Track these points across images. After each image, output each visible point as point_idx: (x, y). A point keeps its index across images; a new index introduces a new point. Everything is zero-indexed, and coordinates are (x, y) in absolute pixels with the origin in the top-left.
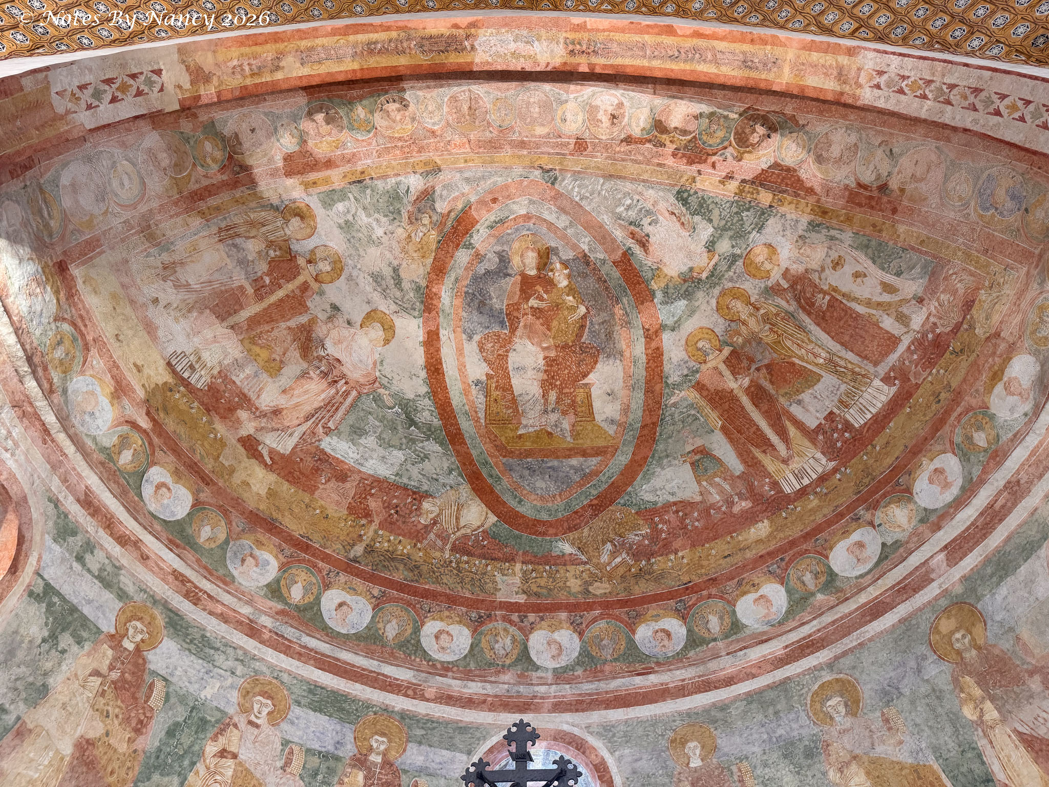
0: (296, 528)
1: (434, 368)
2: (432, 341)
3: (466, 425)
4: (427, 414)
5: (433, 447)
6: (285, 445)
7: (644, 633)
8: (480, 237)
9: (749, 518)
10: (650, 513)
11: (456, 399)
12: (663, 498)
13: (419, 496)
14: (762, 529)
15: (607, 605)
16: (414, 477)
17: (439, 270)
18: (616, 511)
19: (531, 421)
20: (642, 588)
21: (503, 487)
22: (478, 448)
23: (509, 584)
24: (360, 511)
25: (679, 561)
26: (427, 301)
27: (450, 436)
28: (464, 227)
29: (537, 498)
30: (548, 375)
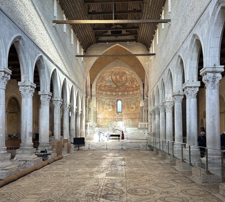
1: (112, 78)
2: (112, 77)
4: (112, 81)
5: (112, 82)
7: (125, 93)
9: (131, 88)
10: (126, 86)
11: (113, 79)
13: (111, 86)
15: (123, 91)
17: (112, 74)
18: (124, 85)
19: (118, 80)
20: (125, 90)
21: (117, 84)
22: (115, 82)
23: (117, 90)
24: (108, 87)
25: (127, 89)
26: (111, 75)
27: (113, 81)
28: (113, 72)
29: (119, 84)
30: (120, 77)
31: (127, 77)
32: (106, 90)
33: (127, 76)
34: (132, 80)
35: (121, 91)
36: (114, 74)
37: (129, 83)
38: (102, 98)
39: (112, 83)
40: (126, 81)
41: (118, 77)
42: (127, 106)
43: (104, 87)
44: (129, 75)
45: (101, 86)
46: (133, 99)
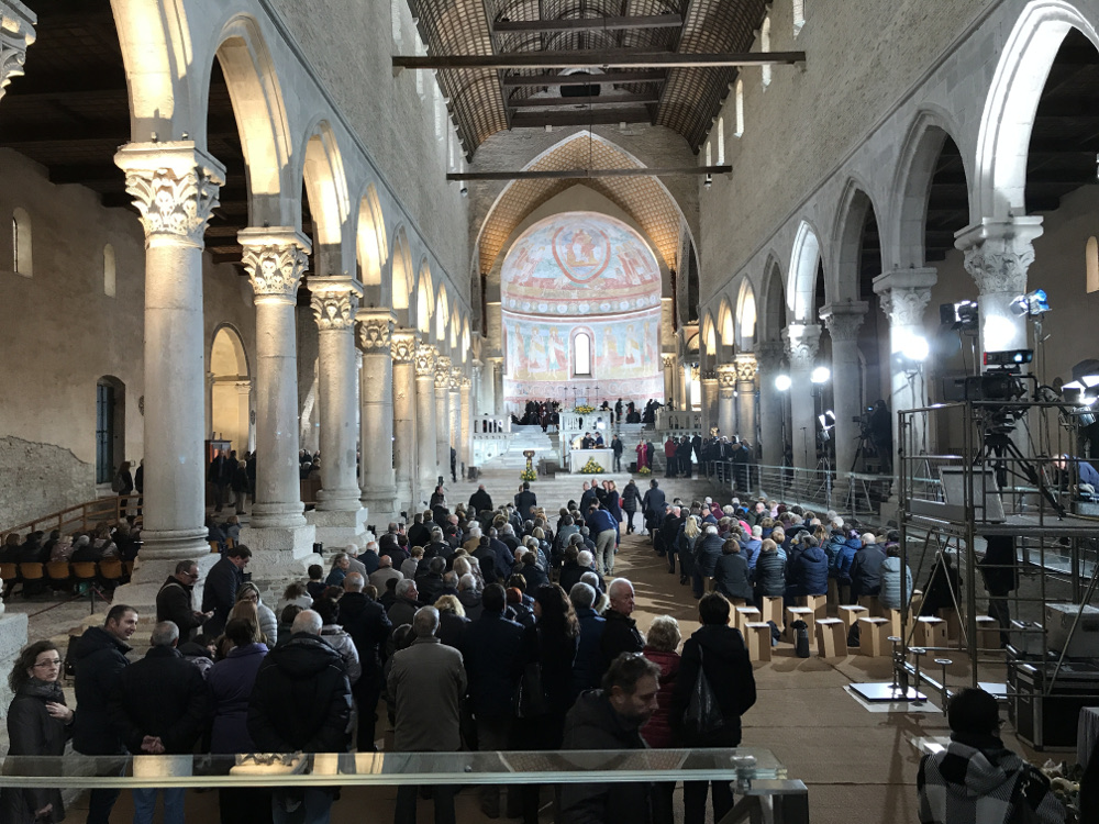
0: (531, 295)
1: (555, 253)
2: (554, 248)
3: (562, 262)
4: (554, 262)
5: (555, 268)
6: (526, 280)
7: (602, 306)
8: (565, 230)
9: (626, 286)
10: (606, 280)
11: (560, 257)
12: (609, 277)
13: (553, 279)
14: (627, 290)
15: (596, 299)
16: (552, 276)
17: (555, 236)
18: (598, 278)
19: (578, 260)
20: (603, 296)
21: (572, 274)
22: (566, 266)
23: (574, 295)
24: (542, 287)
25: (611, 292)
26: (553, 242)
27: (560, 265)
28: (561, 229)
29: (579, 275)
30: (583, 250)
31: (609, 249)
32: (532, 298)
33: (608, 244)
34: (627, 259)
35: (588, 299)
36: (565, 238)
37: (618, 270)
38: (520, 324)
39: (557, 270)
40: (607, 262)
41: (577, 248)
42: (610, 353)
43: (528, 284)
44: (617, 239)
45: (515, 281)
46: (632, 326)
